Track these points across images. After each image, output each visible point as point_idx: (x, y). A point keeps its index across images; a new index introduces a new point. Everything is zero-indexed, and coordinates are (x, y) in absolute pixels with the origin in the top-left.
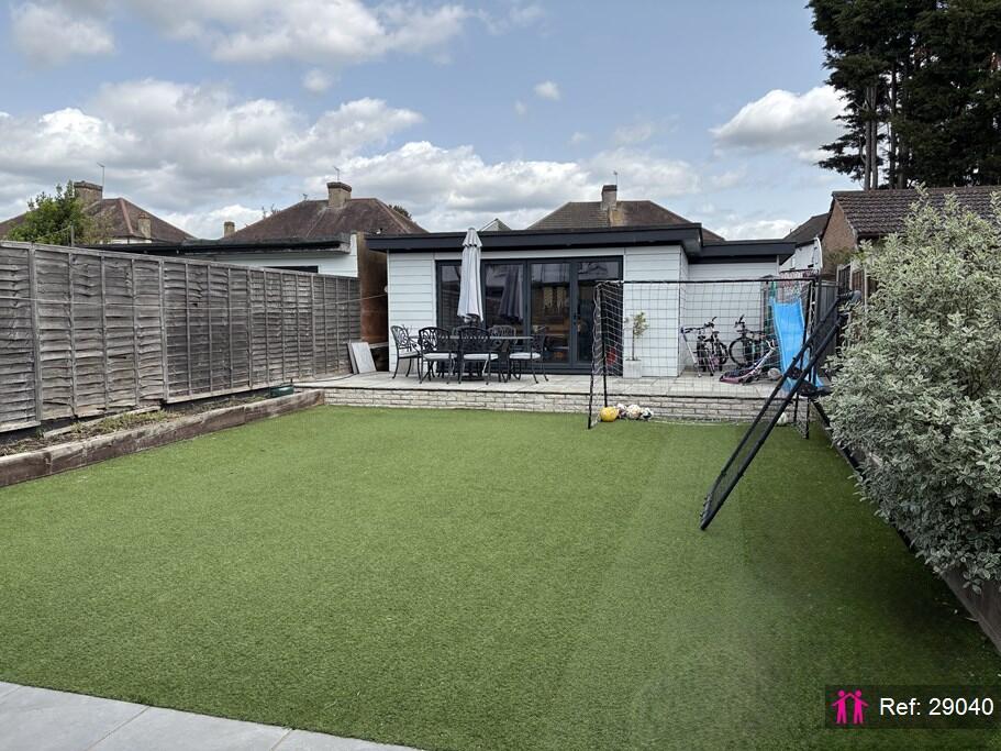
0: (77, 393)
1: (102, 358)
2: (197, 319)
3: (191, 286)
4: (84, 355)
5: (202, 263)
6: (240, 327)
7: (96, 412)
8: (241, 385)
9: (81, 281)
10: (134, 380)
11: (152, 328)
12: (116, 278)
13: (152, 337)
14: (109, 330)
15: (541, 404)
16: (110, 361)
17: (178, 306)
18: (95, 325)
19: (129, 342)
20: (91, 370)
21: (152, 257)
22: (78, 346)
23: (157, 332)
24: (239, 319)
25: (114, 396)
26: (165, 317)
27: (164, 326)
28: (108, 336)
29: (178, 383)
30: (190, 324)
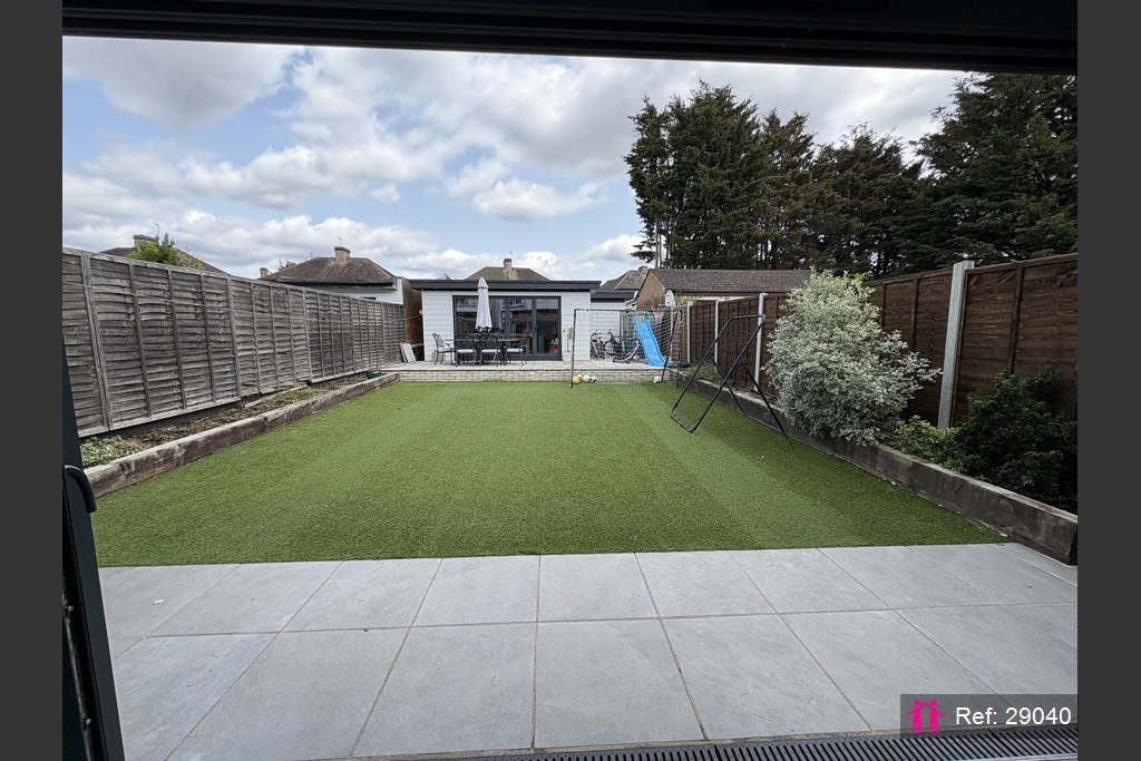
0: (261, 378)
1: (273, 354)
2: (324, 329)
3: (321, 307)
4: (263, 352)
5: (326, 292)
6: (346, 334)
7: (272, 390)
8: (349, 370)
9: (259, 302)
10: (292, 368)
11: (300, 334)
12: (280, 301)
13: (301, 340)
14: (278, 335)
15: (533, 376)
16: (278, 356)
17: (314, 320)
18: (269, 332)
19: (288, 344)
20: (268, 362)
21: (299, 288)
22: (260, 346)
23: (303, 337)
24: (346, 329)
25: (281, 379)
26: (308, 327)
27: (308, 333)
28: (276, 339)
29: (318, 370)
30: (322, 332)
